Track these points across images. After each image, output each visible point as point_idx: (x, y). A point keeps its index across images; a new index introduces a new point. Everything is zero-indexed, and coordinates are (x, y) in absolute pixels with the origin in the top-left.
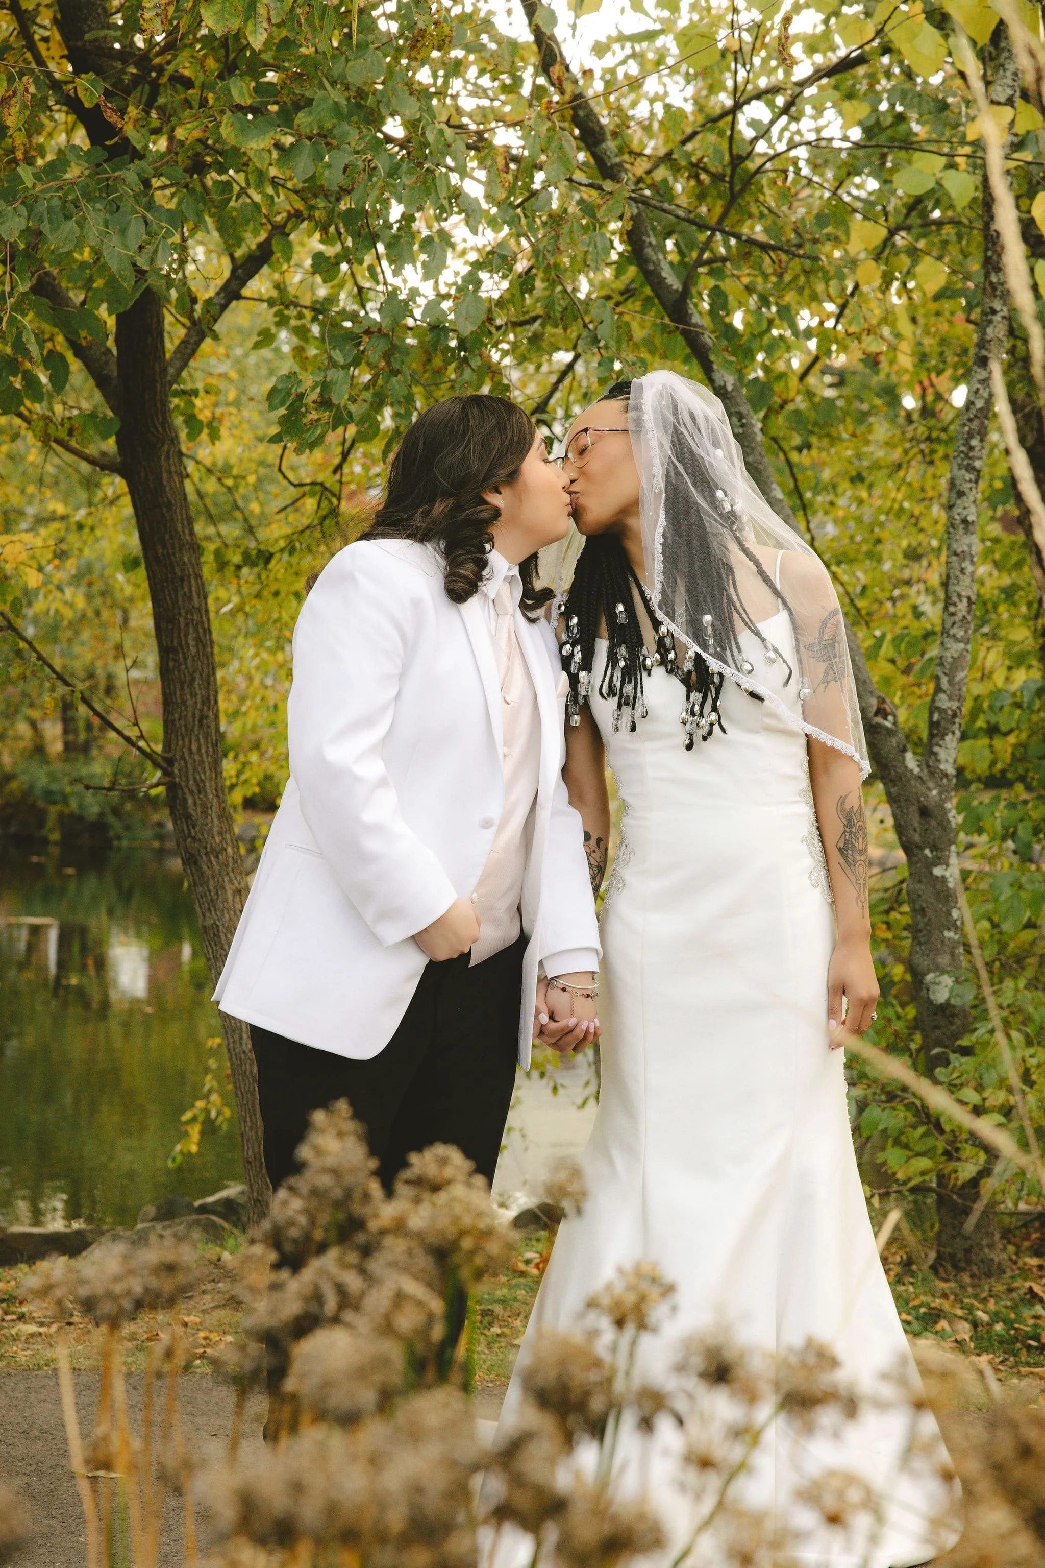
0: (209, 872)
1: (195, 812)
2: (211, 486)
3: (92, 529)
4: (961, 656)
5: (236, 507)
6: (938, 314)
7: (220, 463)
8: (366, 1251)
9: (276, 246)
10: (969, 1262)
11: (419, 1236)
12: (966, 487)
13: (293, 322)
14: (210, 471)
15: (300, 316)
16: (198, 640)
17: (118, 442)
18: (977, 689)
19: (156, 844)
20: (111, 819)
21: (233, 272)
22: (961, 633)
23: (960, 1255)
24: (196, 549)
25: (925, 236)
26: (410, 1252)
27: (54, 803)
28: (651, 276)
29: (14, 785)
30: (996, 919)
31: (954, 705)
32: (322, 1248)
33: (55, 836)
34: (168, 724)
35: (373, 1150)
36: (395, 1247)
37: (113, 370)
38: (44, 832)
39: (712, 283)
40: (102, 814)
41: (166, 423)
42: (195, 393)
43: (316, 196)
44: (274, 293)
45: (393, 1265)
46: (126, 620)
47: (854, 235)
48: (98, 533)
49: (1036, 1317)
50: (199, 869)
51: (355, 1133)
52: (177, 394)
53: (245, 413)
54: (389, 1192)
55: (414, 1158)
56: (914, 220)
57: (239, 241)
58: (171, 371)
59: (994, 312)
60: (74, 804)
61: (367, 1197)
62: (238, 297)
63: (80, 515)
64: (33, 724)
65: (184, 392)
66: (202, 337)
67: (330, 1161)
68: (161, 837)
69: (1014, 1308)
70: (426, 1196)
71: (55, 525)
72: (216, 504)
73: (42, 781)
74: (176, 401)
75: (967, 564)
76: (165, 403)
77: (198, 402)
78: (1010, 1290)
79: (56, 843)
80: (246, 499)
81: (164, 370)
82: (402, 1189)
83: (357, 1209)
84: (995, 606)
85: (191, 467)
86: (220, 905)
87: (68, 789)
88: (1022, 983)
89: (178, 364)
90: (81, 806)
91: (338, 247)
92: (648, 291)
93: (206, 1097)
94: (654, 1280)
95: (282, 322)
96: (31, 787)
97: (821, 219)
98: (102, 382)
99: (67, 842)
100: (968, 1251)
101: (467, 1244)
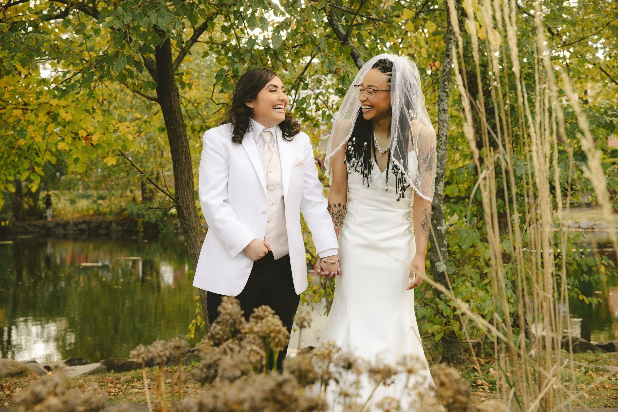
0: (192, 236)
1: (186, 216)
2: (190, 107)
3: (150, 122)
4: (444, 155)
5: (199, 114)
6: (434, 40)
7: (193, 99)
8: (241, 339)
9: (209, 24)
10: (453, 359)
11: (257, 333)
12: (444, 98)
13: (215, 49)
14: (189, 102)
15: (218, 47)
16: (186, 157)
17: (157, 91)
18: (452, 167)
19: (175, 231)
20: (160, 224)
21: (195, 33)
22: (444, 147)
23: (450, 357)
24: (185, 126)
25: (428, 14)
26: (254, 339)
27: (140, 218)
28: (336, 30)
29: (126, 212)
30: (460, 244)
31: (442, 171)
32: (227, 340)
33: (142, 229)
34: (177, 186)
35: (242, 308)
36: (250, 337)
37: (155, 67)
38: (138, 228)
39: (357, 32)
40: (156, 221)
41: (173, 85)
42: (182, 74)
43: (222, 6)
44: (209, 40)
45: (249, 342)
46: (162, 155)
47: (405, 14)
48: (152, 124)
49: (475, 376)
50: (189, 235)
51: (236, 303)
52: (176, 75)
53: (201, 81)
54: (247, 320)
55: (255, 310)
56: (425, 9)
57: (196, 22)
58: (174, 67)
59: (451, 39)
60: (147, 218)
61: (241, 322)
62: (196, 41)
63: (145, 117)
64: (131, 191)
65: (179, 74)
66: (185, 55)
67: (229, 311)
68: (176, 229)
69: (468, 373)
70: (260, 321)
71: (137, 121)
72: (192, 114)
73: (135, 210)
74: (176, 77)
75: (445, 124)
76: (172, 78)
77: (184, 77)
78: (467, 368)
79: (142, 232)
80: (202, 111)
81: (172, 67)
82: (251, 319)
83: (237, 327)
84: (457, 139)
85: (183, 100)
86: (196, 246)
87: (145, 213)
88: (470, 266)
89: (176, 64)
90: (149, 218)
91: (230, 23)
92: (335, 35)
93: (196, 318)
94: (334, 346)
95: (211, 49)
96: (132, 213)
97: (393, 9)
98: (151, 71)
99: (145, 232)
100: (452, 356)
101: (272, 335)
